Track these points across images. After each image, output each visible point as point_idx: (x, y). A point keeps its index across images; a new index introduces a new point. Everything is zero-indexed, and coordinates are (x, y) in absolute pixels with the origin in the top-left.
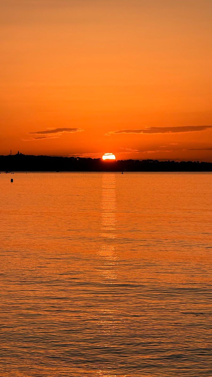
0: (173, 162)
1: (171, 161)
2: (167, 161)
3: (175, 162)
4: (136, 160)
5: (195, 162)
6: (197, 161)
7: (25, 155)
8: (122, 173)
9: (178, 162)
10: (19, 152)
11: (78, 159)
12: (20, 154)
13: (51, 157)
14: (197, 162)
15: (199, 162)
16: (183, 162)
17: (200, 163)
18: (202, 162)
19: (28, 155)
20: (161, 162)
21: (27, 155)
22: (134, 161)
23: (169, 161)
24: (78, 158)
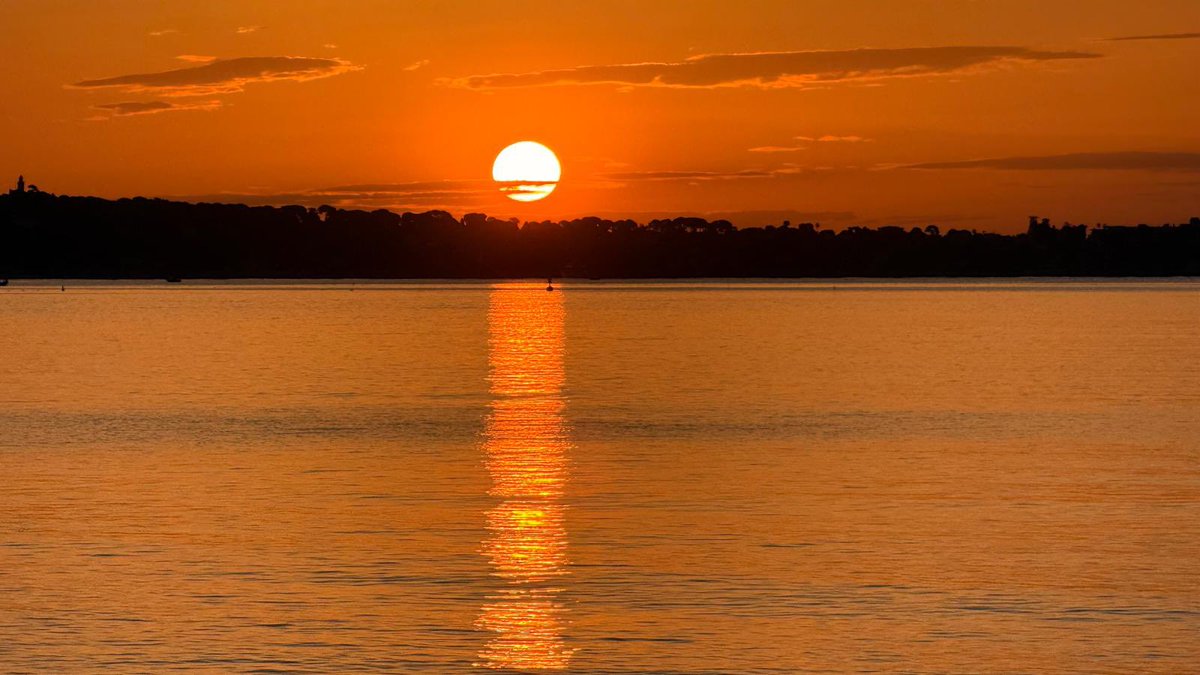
0: (806, 228)
1: (794, 225)
2: (778, 224)
3: (819, 230)
4: (621, 222)
5: (917, 231)
6: (927, 225)
7: (53, 196)
8: (550, 289)
9: (831, 232)
10: (21, 183)
11: (323, 217)
12: (26, 189)
13: (185, 204)
14: (929, 229)
15: (936, 229)
16: (857, 229)
17: (943, 233)
18: (952, 232)
19: (71, 194)
20: (744, 231)
21: (64, 198)
22: (608, 223)
23: (787, 223)
24: (323, 208)
